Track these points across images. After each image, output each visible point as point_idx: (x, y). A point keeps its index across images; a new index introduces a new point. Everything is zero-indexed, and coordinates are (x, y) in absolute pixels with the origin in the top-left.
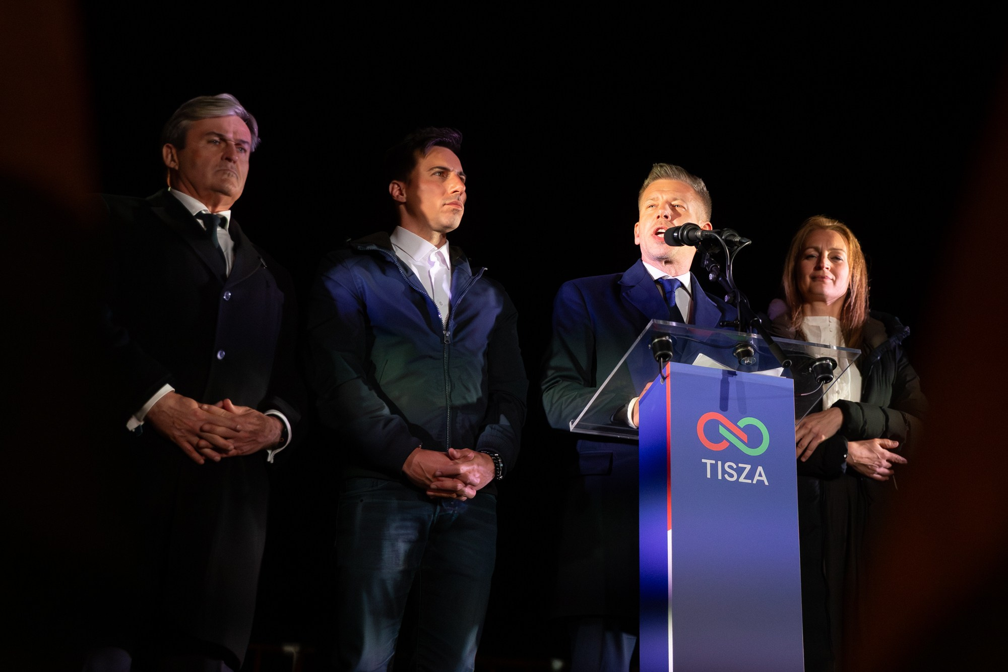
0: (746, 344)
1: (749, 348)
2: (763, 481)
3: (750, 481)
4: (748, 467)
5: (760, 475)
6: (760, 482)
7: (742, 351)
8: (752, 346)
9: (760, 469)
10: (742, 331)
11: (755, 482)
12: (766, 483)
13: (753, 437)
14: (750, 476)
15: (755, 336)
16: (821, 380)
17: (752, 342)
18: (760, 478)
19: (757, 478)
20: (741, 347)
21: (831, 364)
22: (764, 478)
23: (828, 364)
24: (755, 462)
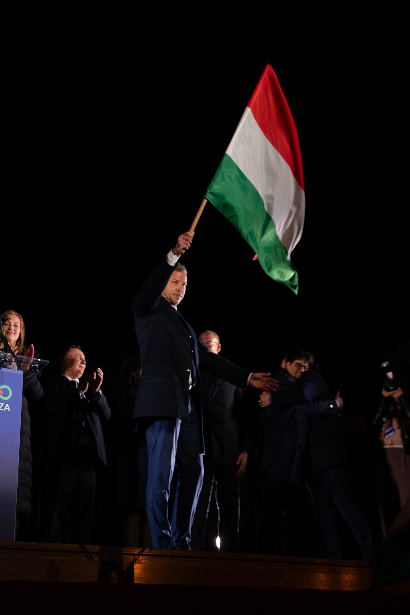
0: (5, 357)
1: (7, 359)
2: (8, 410)
3: (3, 410)
4: (3, 404)
5: (7, 407)
6: (7, 410)
7: (4, 360)
8: (8, 358)
9: (7, 405)
10: (4, 352)
11: (5, 410)
12: (9, 410)
13: (6, 393)
14: (3, 407)
15: (9, 354)
16: (34, 372)
17: (8, 357)
18: (7, 409)
19: (6, 408)
20: (3, 359)
21: (38, 366)
22: (8, 409)
23: (37, 366)
24: (5, 402)
